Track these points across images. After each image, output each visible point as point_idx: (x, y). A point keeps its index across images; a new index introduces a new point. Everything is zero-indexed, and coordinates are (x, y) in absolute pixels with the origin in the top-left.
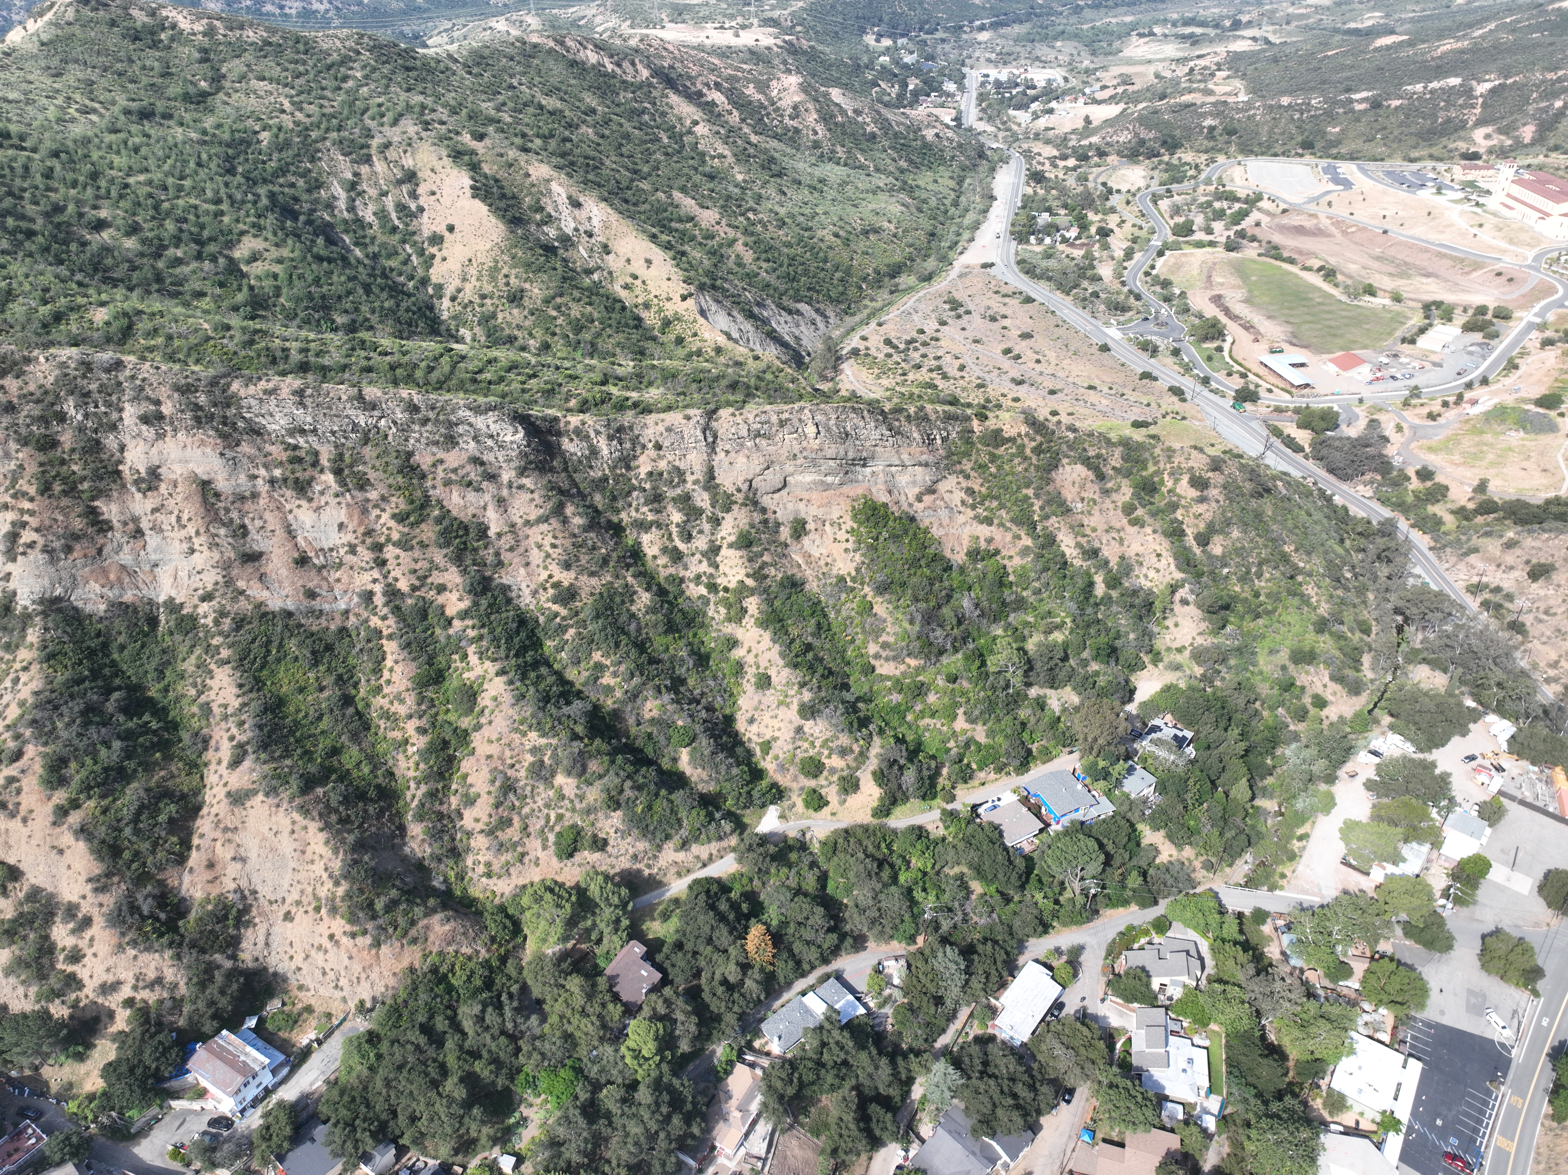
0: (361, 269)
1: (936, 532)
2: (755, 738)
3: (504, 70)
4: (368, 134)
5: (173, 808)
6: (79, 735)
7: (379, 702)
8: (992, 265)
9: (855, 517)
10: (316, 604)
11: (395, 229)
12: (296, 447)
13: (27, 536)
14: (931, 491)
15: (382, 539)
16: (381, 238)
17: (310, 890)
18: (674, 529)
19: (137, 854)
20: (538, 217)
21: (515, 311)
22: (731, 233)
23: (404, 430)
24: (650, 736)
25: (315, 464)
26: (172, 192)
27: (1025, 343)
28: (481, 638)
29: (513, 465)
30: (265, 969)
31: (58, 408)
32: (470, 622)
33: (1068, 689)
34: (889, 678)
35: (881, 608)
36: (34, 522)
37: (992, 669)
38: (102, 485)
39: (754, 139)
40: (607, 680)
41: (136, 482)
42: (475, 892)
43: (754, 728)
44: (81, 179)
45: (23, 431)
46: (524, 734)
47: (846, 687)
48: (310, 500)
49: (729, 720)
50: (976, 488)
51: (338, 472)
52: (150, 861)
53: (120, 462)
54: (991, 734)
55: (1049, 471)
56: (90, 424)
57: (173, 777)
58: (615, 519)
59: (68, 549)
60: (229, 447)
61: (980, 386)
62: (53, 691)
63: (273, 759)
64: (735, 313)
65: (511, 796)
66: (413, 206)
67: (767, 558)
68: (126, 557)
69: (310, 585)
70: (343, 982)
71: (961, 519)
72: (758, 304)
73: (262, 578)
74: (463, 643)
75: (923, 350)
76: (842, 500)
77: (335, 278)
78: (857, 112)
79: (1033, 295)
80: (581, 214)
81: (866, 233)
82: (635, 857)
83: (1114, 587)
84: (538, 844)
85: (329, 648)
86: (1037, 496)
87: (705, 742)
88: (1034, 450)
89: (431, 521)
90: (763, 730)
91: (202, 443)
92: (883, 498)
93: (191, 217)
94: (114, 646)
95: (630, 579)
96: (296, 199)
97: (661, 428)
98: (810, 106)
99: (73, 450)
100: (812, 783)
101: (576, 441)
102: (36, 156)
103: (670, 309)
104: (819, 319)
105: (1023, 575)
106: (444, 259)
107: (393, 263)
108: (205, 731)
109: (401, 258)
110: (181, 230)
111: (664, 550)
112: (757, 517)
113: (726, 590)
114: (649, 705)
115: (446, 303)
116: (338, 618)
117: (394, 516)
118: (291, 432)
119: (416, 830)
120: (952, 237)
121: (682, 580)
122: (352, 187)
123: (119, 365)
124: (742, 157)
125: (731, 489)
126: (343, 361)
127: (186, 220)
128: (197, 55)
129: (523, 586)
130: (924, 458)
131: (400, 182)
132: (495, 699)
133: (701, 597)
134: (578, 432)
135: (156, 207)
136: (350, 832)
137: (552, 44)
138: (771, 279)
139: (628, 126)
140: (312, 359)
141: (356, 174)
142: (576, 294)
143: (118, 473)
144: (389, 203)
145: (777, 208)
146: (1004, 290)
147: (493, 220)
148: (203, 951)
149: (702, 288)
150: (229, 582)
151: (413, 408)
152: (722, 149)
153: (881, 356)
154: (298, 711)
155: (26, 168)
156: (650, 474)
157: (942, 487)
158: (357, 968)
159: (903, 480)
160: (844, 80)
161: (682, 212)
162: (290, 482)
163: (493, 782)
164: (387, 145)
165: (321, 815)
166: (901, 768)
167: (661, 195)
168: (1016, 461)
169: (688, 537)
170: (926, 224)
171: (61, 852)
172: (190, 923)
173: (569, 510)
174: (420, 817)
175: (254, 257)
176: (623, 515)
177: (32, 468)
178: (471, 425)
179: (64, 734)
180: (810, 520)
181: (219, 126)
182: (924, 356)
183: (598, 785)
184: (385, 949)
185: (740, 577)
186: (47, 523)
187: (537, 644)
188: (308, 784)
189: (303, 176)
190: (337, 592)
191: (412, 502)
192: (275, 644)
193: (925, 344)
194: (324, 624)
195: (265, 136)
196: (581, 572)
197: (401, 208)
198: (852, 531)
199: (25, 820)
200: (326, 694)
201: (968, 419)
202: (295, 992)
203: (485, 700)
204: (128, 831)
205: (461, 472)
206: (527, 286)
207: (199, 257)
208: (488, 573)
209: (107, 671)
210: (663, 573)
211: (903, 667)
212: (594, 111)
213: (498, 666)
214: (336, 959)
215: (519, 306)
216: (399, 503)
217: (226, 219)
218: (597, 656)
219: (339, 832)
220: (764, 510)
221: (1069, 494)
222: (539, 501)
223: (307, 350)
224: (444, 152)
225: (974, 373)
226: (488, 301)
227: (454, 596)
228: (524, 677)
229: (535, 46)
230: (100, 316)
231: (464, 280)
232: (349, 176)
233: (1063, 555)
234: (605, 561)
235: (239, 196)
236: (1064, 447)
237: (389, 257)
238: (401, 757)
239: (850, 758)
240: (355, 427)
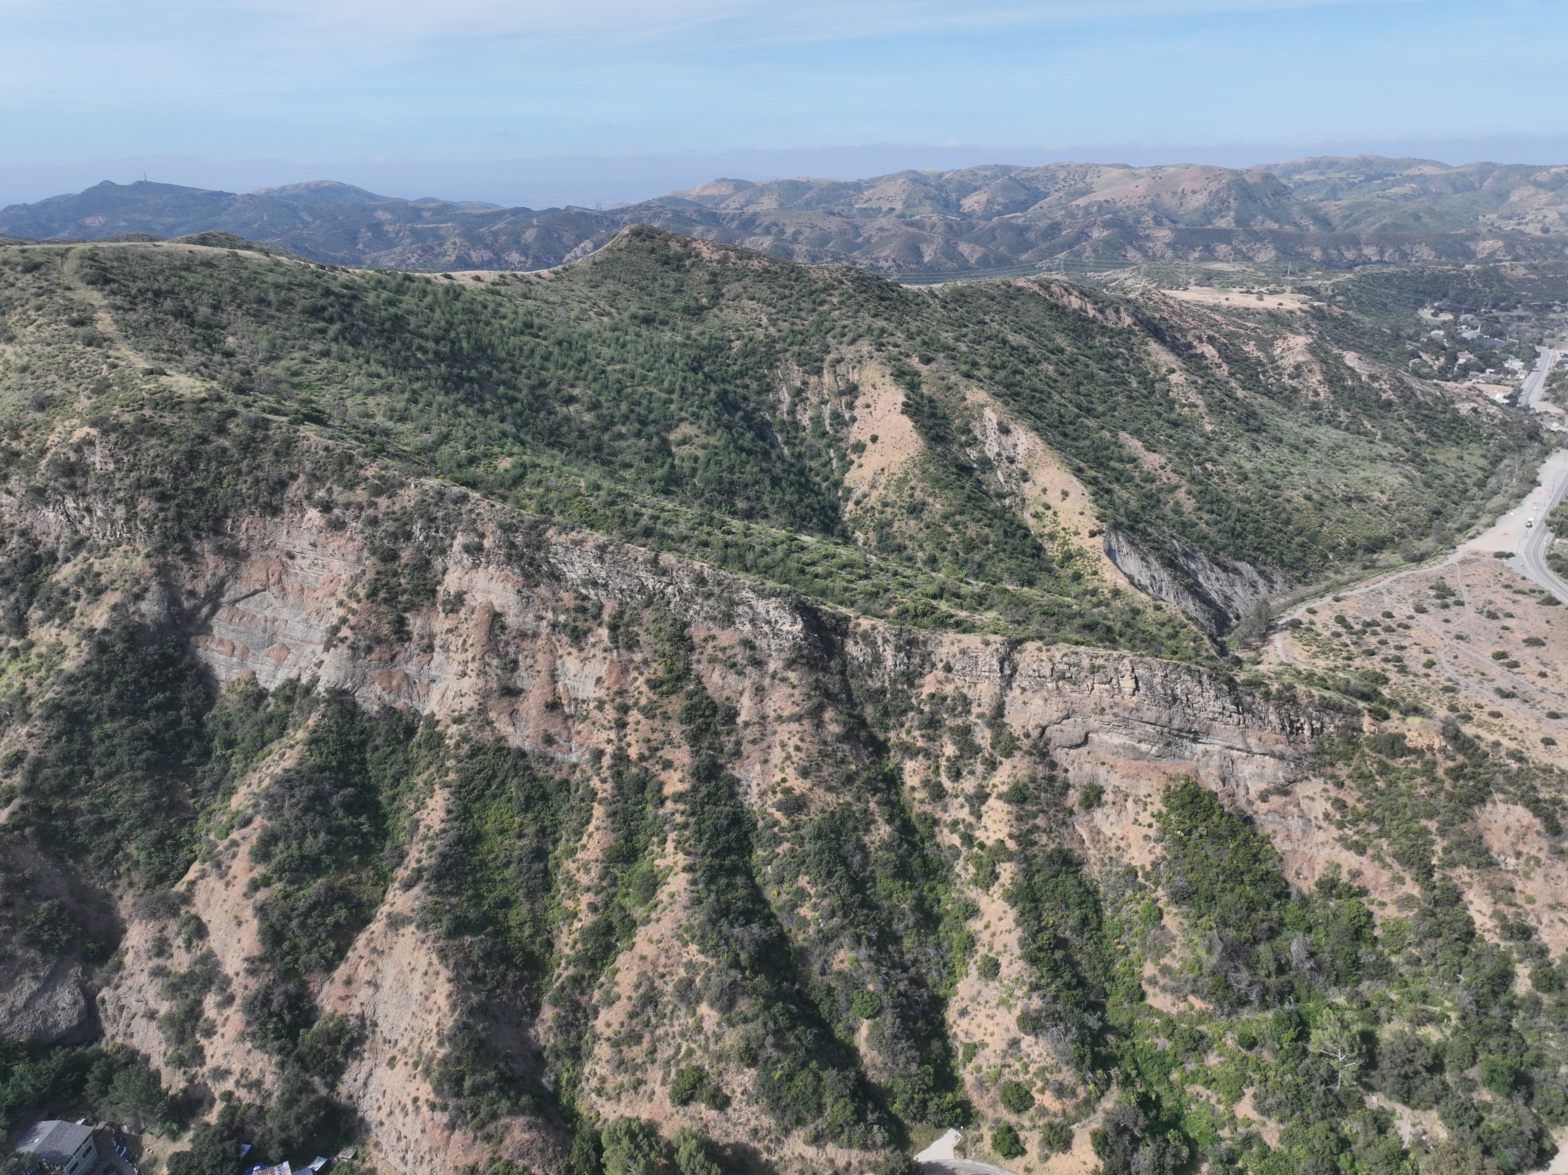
0: (778, 464)
1: (1280, 844)
2: (961, 1036)
3: (980, 307)
4: (827, 350)
5: (343, 913)
6: (297, 818)
7: (569, 865)
8: (1511, 555)
9: (1166, 800)
10: (551, 751)
11: (824, 434)
12: (585, 598)
13: (345, 632)
14: (1283, 791)
15: (631, 702)
16: (810, 440)
17: (418, 1040)
18: (943, 762)
19: (295, 947)
20: (964, 438)
21: (912, 522)
22: (1175, 479)
23: (687, 600)
24: (830, 990)
25: (597, 616)
26: (637, 380)
27: (1529, 650)
28: (686, 826)
29: (783, 655)
30: (355, 1111)
31: (408, 528)
32: (681, 807)
33: (1434, 1114)
34: (1159, 1014)
35: (1172, 921)
36: (353, 619)
37: (1312, 1048)
38: (416, 600)
39: (1240, 393)
40: (805, 911)
41: (445, 603)
42: (581, 1106)
43: (964, 1023)
44: (570, 362)
45: (377, 543)
46: (686, 944)
47: (1097, 1007)
48: (581, 650)
49: (939, 1003)
50: (1350, 802)
51: (613, 628)
52: (303, 958)
53: (439, 583)
54: (1288, 1138)
55: (1469, 805)
56: (427, 546)
57: (360, 882)
58: (881, 737)
59: (369, 650)
60: (528, 586)
61: (1446, 689)
62: (298, 772)
63: (440, 892)
64: (1151, 559)
65: (650, 1011)
66: (847, 416)
67: (1040, 821)
68: (411, 669)
69: (552, 731)
70: (410, 1156)
71: (1320, 836)
72: (1186, 555)
73: (513, 713)
74: (667, 827)
75: (1384, 636)
76: (1155, 776)
77: (748, 468)
78: (1373, 378)
79: (1559, 596)
80: (1008, 441)
81: (1348, 500)
82: (755, 1131)
83: (1548, 990)
84: (659, 1075)
85: (545, 797)
86: (1442, 833)
87: (889, 1020)
88: (1449, 772)
89: (682, 695)
90: (973, 1029)
91: (507, 579)
92: (1214, 785)
93: (645, 402)
94: (369, 747)
95: (872, 805)
96: (745, 399)
97: (955, 649)
98: (1316, 367)
99: (406, 565)
100: (1012, 1118)
101: (861, 644)
102: (544, 343)
103: (1075, 543)
104: (1261, 582)
105: (1396, 931)
106: (861, 466)
107: (813, 464)
108: (406, 847)
109: (822, 460)
110: (632, 411)
111: (926, 783)
112: (1042, 771)
113: (982, 846)
114: (842, 954)
115: (851, 505)
116: (566, 769)
117: (648, 681)
118: (585, 584)
119: (548, 1013)
120: (1465, 519)
121: (936, 822)
122: (798, 394)
123: (465, 498)
124: (1217, 408)
125: (1018, 732)
126: (685, 533)
127: (639, 404)
128: (707, 278)
129: (754, 784)
130: (1279, 748)
131: (841, 394)
132: (672, 896)
133: (952, 847)
134: (865, 636)
135: (619, 392)
136: (477, 992)
137: (1036, 288)
138: (1212, 532)
139: (1094, 367)
140: (659, 526)
141: (805, 383)
142: (978, 514)
143: (434, 592)
144: (827, 410)
145: (1243, 462)
146: (1519, 585)
147: (915, 435)
148: (306, 1069)
149: (1116, 527)
150: (483, 710)
151: (701, 580)
152: (1194, 397)
153: (1327, 634)
154: (490, 852)
155: (532, 351)
156: (932, 696)
157: (1301, 790)
158: (425, 1146)
159: (1246, 769)
160: (1377, 348)
161: (1125, 453)
162: (568, 629)
163: (637, 987)
164: (839, 361)
165: (456, 964)
166: (1136, 1142)
167: (1106, 434)
168: (1419, 780)
169: (957, 776)
170: (1432, 500)
171: (239, 924)
172: (306, 1036)
173: (829, 714)
174: (555, 1002)
175: (684, 441)
176: (892, 735)
177: (370, 575)
178: (751, 607)
179: (287, 814)
180: (1109, 789)
181: (702, 333)
182: (1383, 643)
183: (741, 1029)
184: (458, 1134)
185: (1000, 835)
186: (362, 623)
187: (749, 850)
188: (459, 928)
189: (758, 380)
190: (573, 744)
191: (670, 671)
192: (498, 780)
193: (1389, 630)
194: (551, 772)
195: (737, 344)
196: (818, 784)
197: (836, 416)
198: (1158, 816)
199: (228, 884)
200: (524, 842)
201: (1358, 713)
202: (370, 1148)
203: (663, 895)
204: (294, 923)
205: (729, 652)
206: (930, 500)
207: (638, 435)
208: (721, 761)
209: (353, 767)
210: (918, 808)
211: (1182, 1006)
212: (1062, 351)
213: (689, 860)
214: (411, 1127)
215: (916, 518)
216: (658, 670)
217: (673, 407)
218: (803, 881)
219: (465, 988)
220: (1053, 765)
221: (1497, 842)
222: (798, 698)
223: (658, 518)
224: (888, 371)
225: (1446, 672)
226: (889, 510)
227: (676, 776)
228: (711, 880)
229: (1020, 289)
230: (505, 463)
231: (873, 487)
232: (798, 384)
233: (1470, 921)
234: (850, 779)
235: (690, 389)
236: (1500, 778)
237: (812, 458)
238: (565, 929)
239: (1070, 1103)
240: (643, 588)
